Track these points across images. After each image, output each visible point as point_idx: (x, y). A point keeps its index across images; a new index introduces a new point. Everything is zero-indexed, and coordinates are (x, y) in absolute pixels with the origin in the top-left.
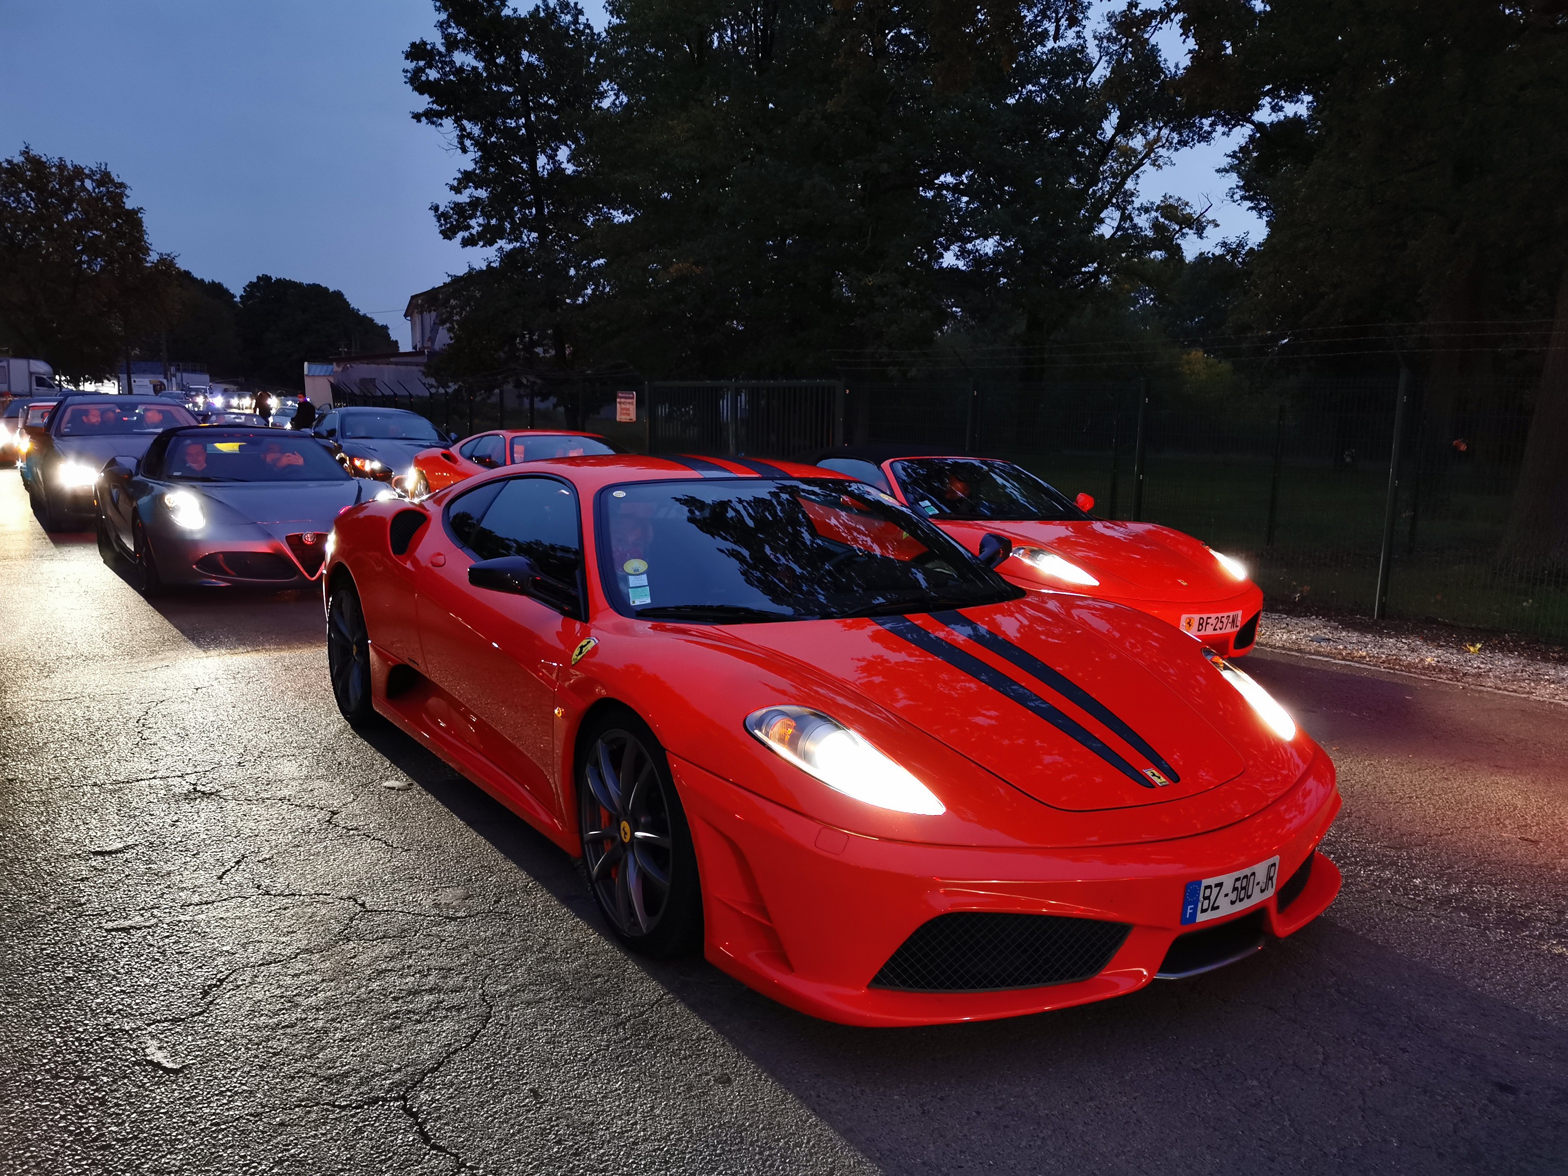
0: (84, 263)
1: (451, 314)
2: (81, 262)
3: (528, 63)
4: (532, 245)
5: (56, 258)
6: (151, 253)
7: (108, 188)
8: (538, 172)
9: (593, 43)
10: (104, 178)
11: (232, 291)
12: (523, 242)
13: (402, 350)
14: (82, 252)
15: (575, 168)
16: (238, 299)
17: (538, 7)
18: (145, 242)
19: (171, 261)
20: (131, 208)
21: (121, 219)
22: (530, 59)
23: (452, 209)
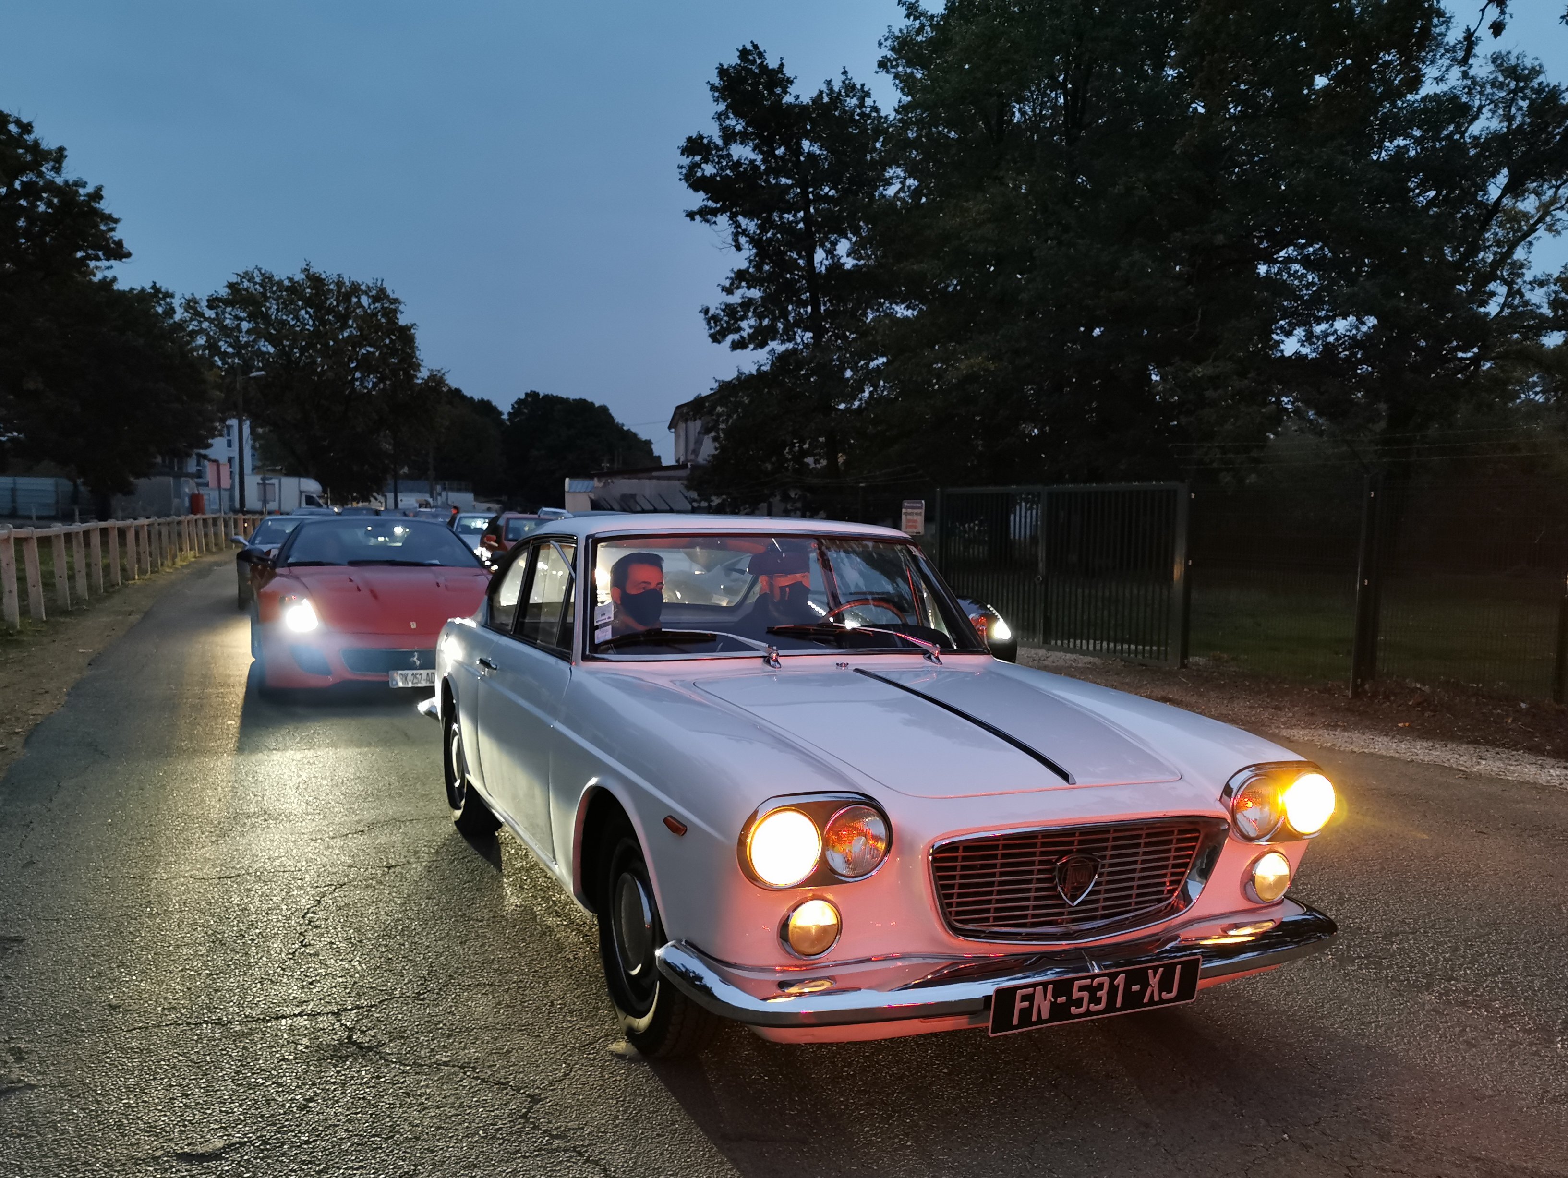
0: (357, 380)
1: (717, 422)
2: (354, 379)
3: (809, 153)
4: (806, 346)
5: (330, 374)
6: (421, 369)
7: (382, 304)
8: (814, 268)
9: (880, 127)
10: (380, 295)
11: (500, 409)
12: (796, 343)
13: (664, 464)
14: (356, 369)
15: (855, 262)
16: (505, 417)
17: (821, 92)
18: (417, 359)
19: (441, 378)
20: (404, 324)
21: (395, 335)
22: (812, 148)
23: (723, 310)
